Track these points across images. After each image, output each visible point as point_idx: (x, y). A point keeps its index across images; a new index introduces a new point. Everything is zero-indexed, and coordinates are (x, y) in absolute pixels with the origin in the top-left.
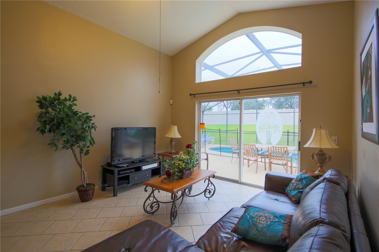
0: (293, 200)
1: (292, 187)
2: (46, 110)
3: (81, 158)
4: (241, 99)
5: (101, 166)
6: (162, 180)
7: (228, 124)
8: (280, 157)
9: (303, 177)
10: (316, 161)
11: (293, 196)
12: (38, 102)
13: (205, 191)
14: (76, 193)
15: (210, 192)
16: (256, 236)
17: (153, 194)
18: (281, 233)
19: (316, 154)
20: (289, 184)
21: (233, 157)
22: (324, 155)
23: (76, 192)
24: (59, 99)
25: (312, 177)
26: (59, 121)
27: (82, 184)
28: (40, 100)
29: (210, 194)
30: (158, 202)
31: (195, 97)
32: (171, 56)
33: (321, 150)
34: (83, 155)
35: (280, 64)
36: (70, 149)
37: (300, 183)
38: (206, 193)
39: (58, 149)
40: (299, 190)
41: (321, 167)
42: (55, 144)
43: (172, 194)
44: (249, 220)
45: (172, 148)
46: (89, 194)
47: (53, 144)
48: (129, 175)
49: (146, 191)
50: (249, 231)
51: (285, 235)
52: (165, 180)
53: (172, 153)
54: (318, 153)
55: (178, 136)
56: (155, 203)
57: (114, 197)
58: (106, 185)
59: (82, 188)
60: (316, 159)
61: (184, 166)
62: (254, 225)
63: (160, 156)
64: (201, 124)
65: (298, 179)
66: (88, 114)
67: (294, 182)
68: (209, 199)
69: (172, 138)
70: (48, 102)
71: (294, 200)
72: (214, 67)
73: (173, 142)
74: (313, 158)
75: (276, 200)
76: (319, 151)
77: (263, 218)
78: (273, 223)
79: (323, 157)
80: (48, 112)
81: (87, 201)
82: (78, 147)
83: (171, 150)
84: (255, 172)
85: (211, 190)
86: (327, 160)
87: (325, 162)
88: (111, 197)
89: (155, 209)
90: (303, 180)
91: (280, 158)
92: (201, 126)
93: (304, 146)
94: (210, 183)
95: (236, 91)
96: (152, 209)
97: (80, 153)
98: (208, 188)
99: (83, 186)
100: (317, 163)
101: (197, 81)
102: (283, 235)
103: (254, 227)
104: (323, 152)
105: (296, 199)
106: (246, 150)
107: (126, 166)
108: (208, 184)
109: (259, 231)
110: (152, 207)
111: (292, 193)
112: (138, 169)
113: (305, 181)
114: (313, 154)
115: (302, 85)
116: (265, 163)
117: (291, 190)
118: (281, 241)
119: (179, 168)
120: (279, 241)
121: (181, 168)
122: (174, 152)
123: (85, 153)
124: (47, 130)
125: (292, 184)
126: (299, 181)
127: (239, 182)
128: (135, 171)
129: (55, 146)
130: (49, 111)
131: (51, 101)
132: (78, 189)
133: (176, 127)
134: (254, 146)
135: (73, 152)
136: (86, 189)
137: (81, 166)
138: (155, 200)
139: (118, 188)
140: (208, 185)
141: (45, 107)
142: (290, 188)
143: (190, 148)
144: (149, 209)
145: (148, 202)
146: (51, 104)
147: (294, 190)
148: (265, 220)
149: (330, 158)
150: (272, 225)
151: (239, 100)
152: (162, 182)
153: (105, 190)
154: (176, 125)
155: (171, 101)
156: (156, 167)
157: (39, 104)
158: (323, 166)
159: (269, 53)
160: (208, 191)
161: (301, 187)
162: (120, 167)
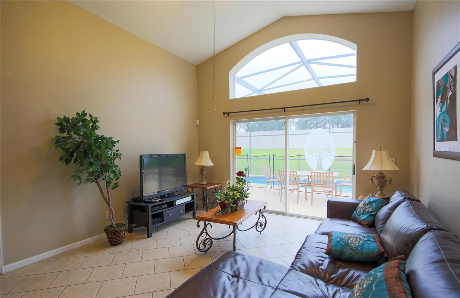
0: (364, 224)
1: (360, 212)
2: (67, 134)
3: (108, 193)
4: (286, 118)
5: (126, 202)
6: (216, 213)
7: (252, 148)
8: (322, 184)
9: (371, 200)
10: (375, 185)
11: (364, 220)
12: (58, 124)
13: (256, 225)
14: (104, 235)
15: (261, 225)
16: (352, 255)
17: (205, 229)
18: (377, 249)
19: (375, 177)
20: (356, 208)
21: (266, 188)
22: (384, 177)
23: (105, 233)
24: (84, 120)
25: (382, 199)
26: (85, 148)
27: (111, 224)
28: (61, 122)
29: (261, 228)
30: (211, 238)
31: (229, 116)
32: (197, 65)
33: (381, 172)
34: (110, 189)
35: (318, 77)
36: (94, 182)
37: (369, 206)
38: (258, 226)
39: (82, 182)
40: (369, 213)
41: (381, 191)
42: (78, 177)
43: (234, 226)
44: (340, 242)
45: (203, 178)
46: (121, 236)
47: (76, 177)
48: (163, 211)
49: (198, 226)
50: (344, 251)
51: (382, 250)
52: (219, 213)
53: (204, 184)
54: (378, 176)
55: (210, 163)
56: (208, 240)
57: (149, 238)
58: (134, 225)
59: (112, 229)
60: (376, 182)
61: (239, 196)
62: (347, 245)
63: (189, 188)
64: (236, 148)
65: (367, 203)
66: (112, 139)
67: (361, 206)
68: (260, 234)
69: (203, 166)
70: (71, 124)
71: (366, 224)
72: (242, 79)
73: (205, 171)
74: (372, 182)
75: (345, 225)
76: (379, 173)
77: (353, 239)
78: (365, 242)
79: (383, 180)
80: (70, 137)
81: (119, 244)
82: (103, 179)
83: (202, 181)
84: (297, 203)
85: (262, 222)
86: (387, 183)
87: (385, 185)
88: (145, 238)
89: (208, 246)
90: (372, 203)
91: (322, 186)
92: (236, 151)
93: (363, 169)
94: (261, 215)
95: (282, 109)
96: (205, 247)
97: (107, 187)
98: (259, 221)
99: (112, 226)
100: (376, 187)
101: (231, 97)
102: (380, 251)
103: (347, 247)
104: (383, 174)
105: (368, 222)
106: (283, 178)
107: (159, 201)
108: (260, 216)
109: (354, 250)
110: (205, 244)
111: (361, 218)
112: (171, 204)
113: (375, 204)
114: (372, 177)
115: (358, 102)
116: (306, 192)
117: (359, 215)
118: (379, 256)
119: (234, 198)
120: (377, 256)
121: (236, 198)
122: (206, 183)
123: (113, 186)
124: (74, 159)
125: (359, 209)
126: (367, 204)
127: (285, 214)
128: (169, 206)
129: (79, 179)
130: (71, 135)
131: (74, 123)
132: (107, 231)
133: (207, 153)
134: (295, 173)
135: (99, 185)
136: (118, 230)
137: (108, 204)
138: (208, 237)
139: (152, 228)
140: (259, 218)
141: (67, 131)
142: (357, 213)
143: (242, 176)
144: (202, 247)
145: (201, 239)
146: (74, 127)
147: (363, 214)
148: (356, 240)
149: (391, 180)
150: (365, 243)
151: (285, 119)
152: (215, 215)
153: (133, 232)
154: (207, 151)
155: (198, 121)
156: (190, 201)
157: (59, 127)
158: (383, 190)
159: (309, 64)
160: (259, 224)
161: (371, 211)
162: (152, 202)
